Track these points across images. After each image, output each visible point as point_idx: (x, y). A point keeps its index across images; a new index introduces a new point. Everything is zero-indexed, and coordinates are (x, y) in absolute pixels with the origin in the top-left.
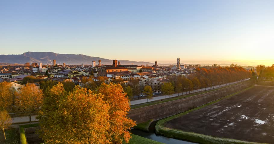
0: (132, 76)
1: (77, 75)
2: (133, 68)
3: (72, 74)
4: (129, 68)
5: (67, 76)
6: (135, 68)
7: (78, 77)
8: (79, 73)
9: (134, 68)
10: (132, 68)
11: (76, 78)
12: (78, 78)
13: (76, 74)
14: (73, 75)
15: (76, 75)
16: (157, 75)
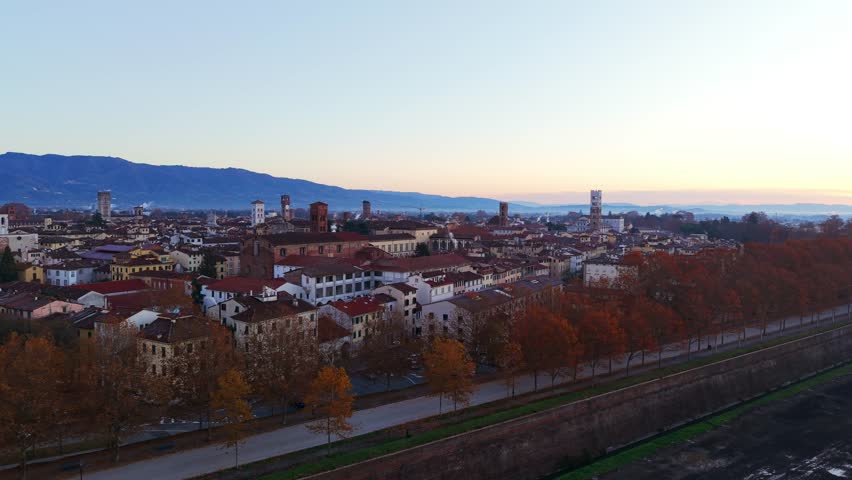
0: (372, 274)
1: (151, 268)
2: (401, 232)
3: (125, 265)
4: (386, 231)
5: (109, 272)
6: (408, 232)
7: (149, 279)
8: (160, 259)
9: (405, 232)
10: (395, 232)
11: (139, 280)
12: (147, 279)
13: (148, 263)
14: (130, 270)
15: (144, 268)
16: (475, 272)
